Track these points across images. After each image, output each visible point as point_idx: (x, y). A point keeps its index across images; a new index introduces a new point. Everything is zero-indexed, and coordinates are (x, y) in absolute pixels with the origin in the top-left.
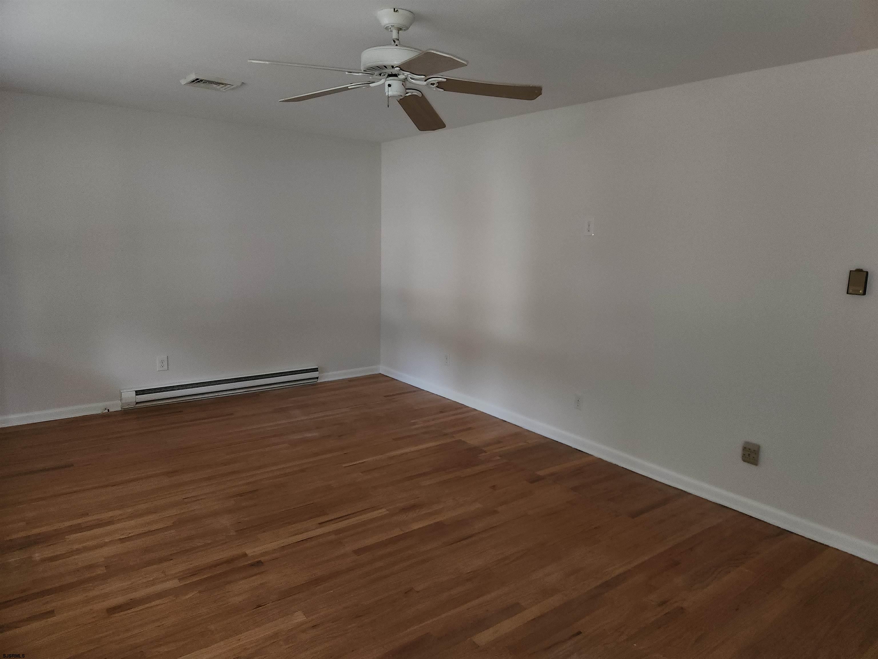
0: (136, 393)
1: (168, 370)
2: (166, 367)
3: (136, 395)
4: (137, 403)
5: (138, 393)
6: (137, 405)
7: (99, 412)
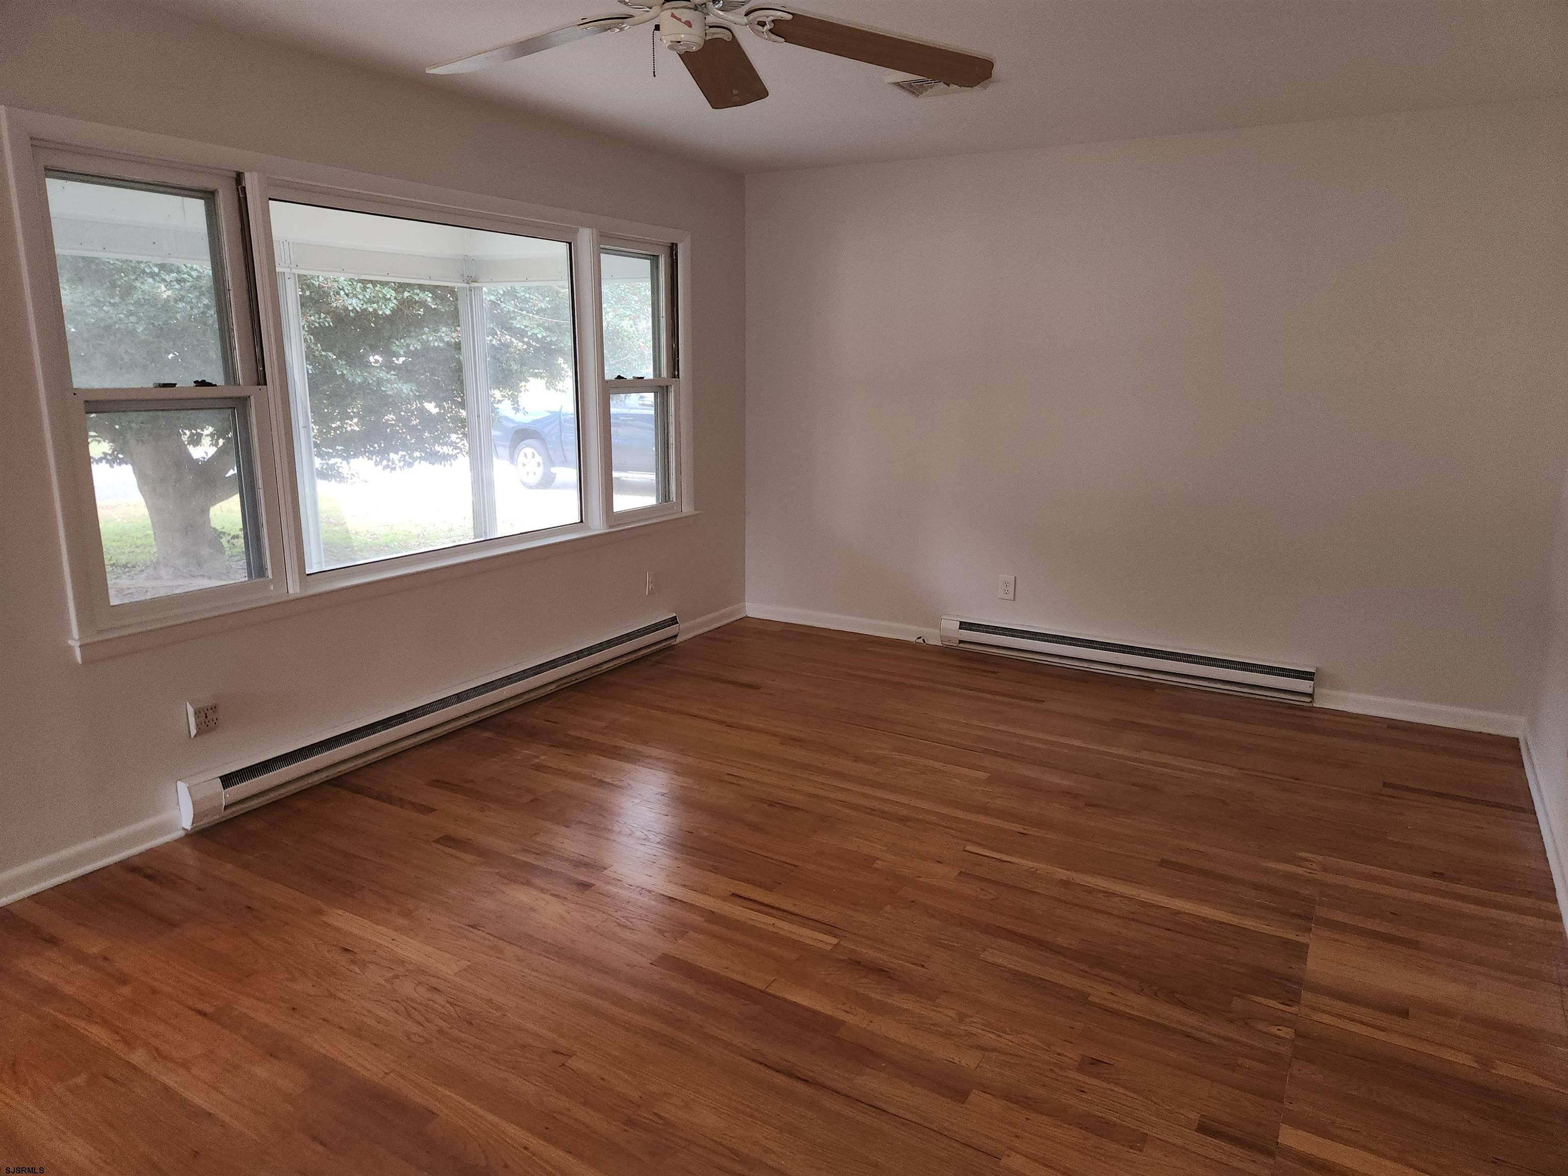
0: (960, 624)
1: (1014, 600)
2: (1011, 596)
3: (960, 628)
4: (961, 642)
5: (964, 625)
6: (961, 645)
7: (913, 639)
